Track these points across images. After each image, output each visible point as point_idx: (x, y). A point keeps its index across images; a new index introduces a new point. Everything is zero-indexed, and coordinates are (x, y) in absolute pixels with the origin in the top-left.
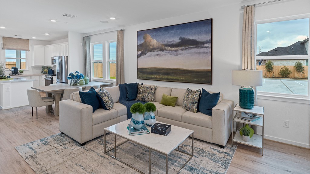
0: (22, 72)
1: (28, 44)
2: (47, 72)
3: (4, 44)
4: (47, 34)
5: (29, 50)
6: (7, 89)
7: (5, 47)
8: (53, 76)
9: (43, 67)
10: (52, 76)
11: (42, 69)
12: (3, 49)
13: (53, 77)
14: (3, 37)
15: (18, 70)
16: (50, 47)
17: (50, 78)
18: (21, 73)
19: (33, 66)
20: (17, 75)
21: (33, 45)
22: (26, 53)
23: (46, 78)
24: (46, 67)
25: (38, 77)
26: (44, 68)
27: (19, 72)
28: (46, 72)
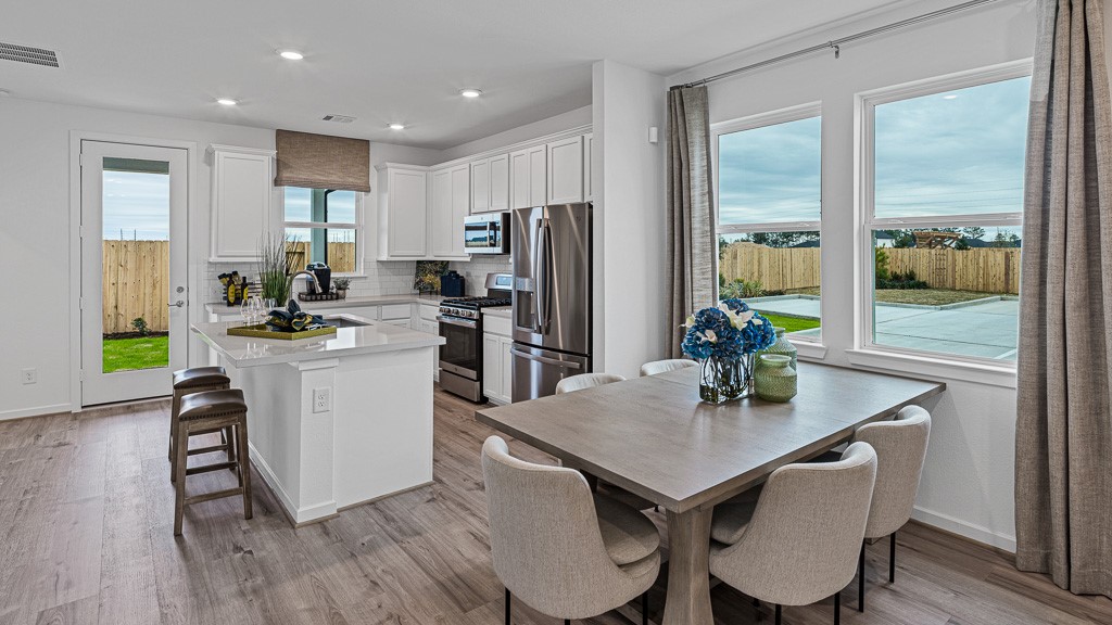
0: (343, 285)
1: (367, 163)
2: (438, 286)
3: (280, 164)
4: (471, 95)
5: (367, 190)
6: (317, 401)
7: (286, 174)
8: (483, 310)
9: (418, 262)
10: (479, 309)
11: (414, 271)
12: (277, 182)
13: (481, 315)
14: (278, 130)
15: (329, 278)
16: (454, 172)
17: (469, 318)
18: (341, 292)
19: (384, 257)
20: (327, 299)
21: (388, 164)
22: (357, 201)
23: (448, 314)
24: (431, 262)
25: (404, 310)
26: (421, 265)
27: (332, 284)
28: (432, 285)
